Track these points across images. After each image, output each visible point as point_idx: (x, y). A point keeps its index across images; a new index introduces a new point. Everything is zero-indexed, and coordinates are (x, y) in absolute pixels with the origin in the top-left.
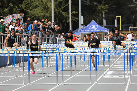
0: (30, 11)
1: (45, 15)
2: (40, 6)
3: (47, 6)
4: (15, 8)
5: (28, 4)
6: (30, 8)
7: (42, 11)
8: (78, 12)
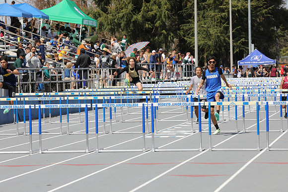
0: (189, 39)
1: (206, 43)
2: (201, 33)
3: (209, 32)
4: (170, 35)
5: (187, 31)
6: (189, 36)
7: (203, 39)
8: (248, 40)
